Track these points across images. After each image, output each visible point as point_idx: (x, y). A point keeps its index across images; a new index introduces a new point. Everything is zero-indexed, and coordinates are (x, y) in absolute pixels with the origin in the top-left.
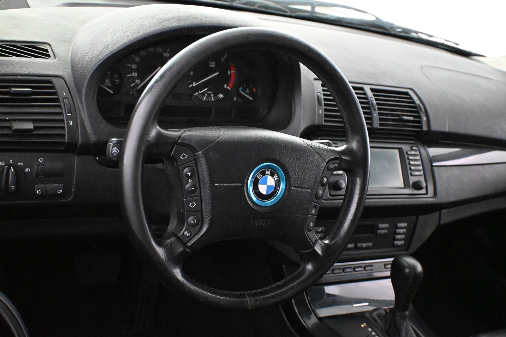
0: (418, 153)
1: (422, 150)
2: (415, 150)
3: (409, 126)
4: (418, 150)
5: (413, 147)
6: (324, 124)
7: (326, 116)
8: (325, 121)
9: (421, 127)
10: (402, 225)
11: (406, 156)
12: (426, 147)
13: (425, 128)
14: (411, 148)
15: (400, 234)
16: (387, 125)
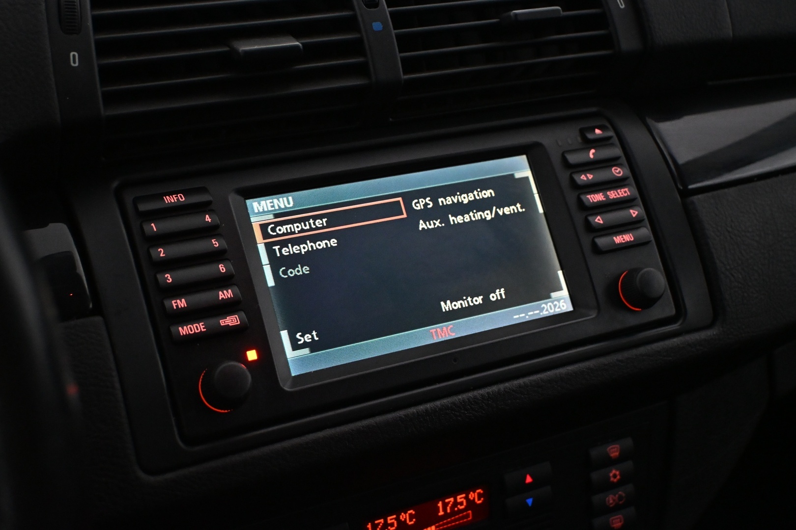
0: (617, 151)
1: (636, 136)
2: (598, 143)
3: (563, 47)
4: (615, 140)
5: (592, 130)
6: (105, 112)
7: (108, 74)
8: (110, 99)
9: (608, 41)
10: (614, 450)
11: (563, 176)
12: (650, 121)
13: (628, 41)
14: (582, 132)
15: (609, 487)
16: (462, 58)
